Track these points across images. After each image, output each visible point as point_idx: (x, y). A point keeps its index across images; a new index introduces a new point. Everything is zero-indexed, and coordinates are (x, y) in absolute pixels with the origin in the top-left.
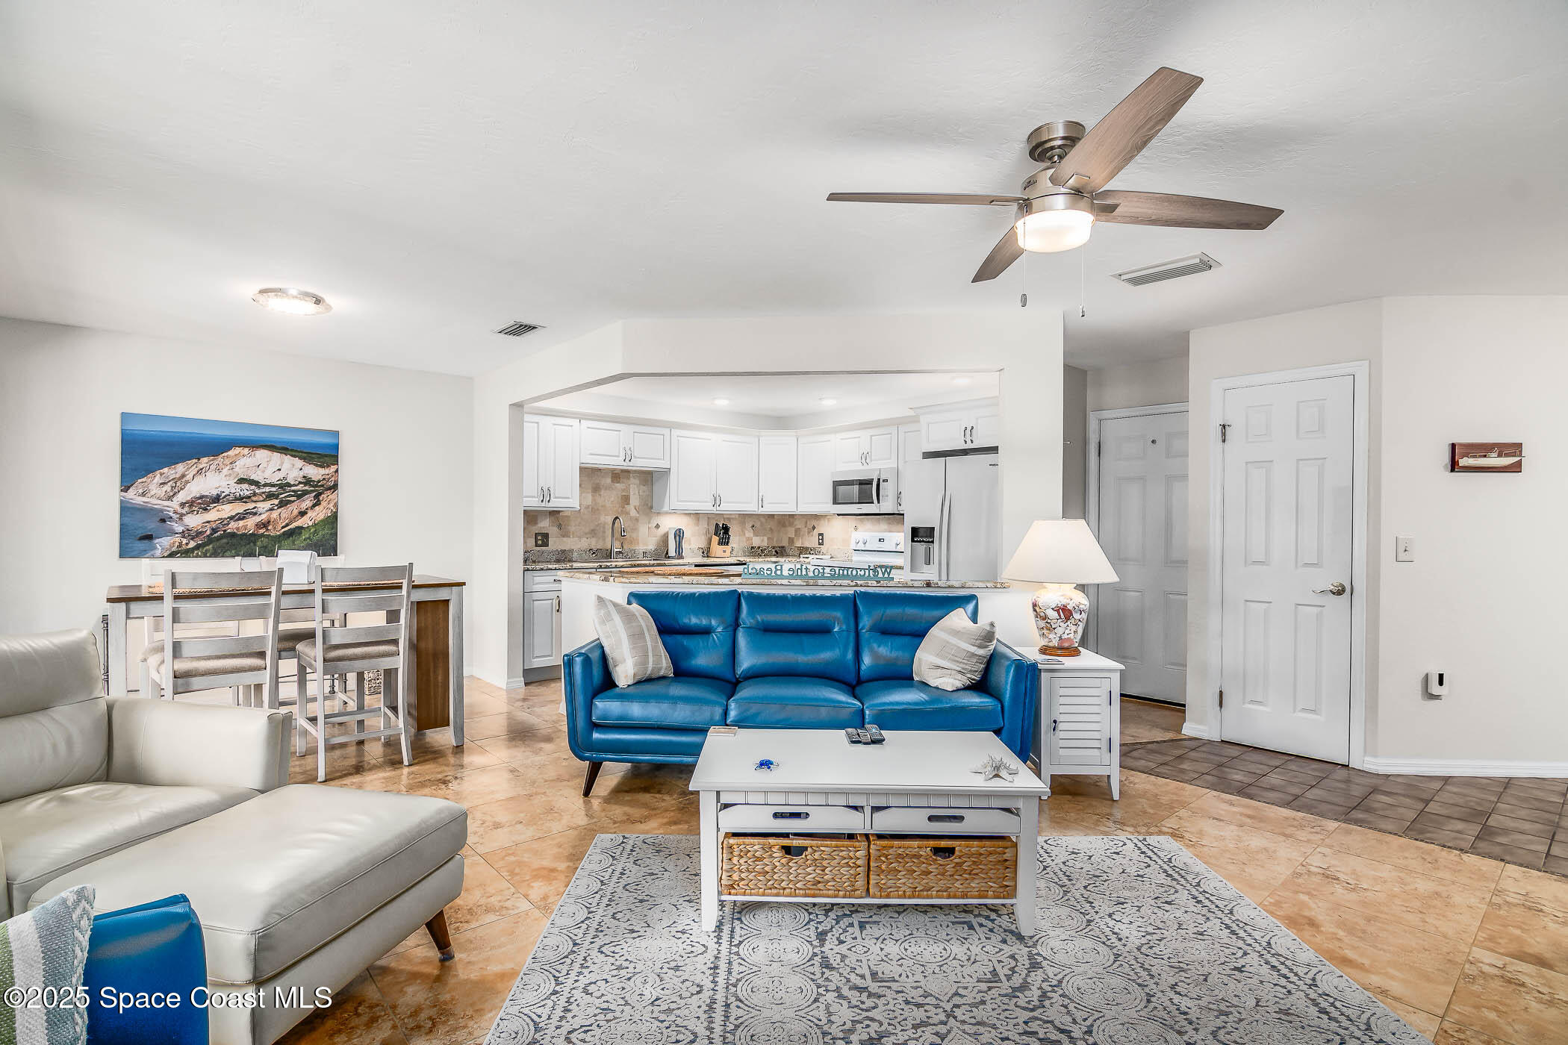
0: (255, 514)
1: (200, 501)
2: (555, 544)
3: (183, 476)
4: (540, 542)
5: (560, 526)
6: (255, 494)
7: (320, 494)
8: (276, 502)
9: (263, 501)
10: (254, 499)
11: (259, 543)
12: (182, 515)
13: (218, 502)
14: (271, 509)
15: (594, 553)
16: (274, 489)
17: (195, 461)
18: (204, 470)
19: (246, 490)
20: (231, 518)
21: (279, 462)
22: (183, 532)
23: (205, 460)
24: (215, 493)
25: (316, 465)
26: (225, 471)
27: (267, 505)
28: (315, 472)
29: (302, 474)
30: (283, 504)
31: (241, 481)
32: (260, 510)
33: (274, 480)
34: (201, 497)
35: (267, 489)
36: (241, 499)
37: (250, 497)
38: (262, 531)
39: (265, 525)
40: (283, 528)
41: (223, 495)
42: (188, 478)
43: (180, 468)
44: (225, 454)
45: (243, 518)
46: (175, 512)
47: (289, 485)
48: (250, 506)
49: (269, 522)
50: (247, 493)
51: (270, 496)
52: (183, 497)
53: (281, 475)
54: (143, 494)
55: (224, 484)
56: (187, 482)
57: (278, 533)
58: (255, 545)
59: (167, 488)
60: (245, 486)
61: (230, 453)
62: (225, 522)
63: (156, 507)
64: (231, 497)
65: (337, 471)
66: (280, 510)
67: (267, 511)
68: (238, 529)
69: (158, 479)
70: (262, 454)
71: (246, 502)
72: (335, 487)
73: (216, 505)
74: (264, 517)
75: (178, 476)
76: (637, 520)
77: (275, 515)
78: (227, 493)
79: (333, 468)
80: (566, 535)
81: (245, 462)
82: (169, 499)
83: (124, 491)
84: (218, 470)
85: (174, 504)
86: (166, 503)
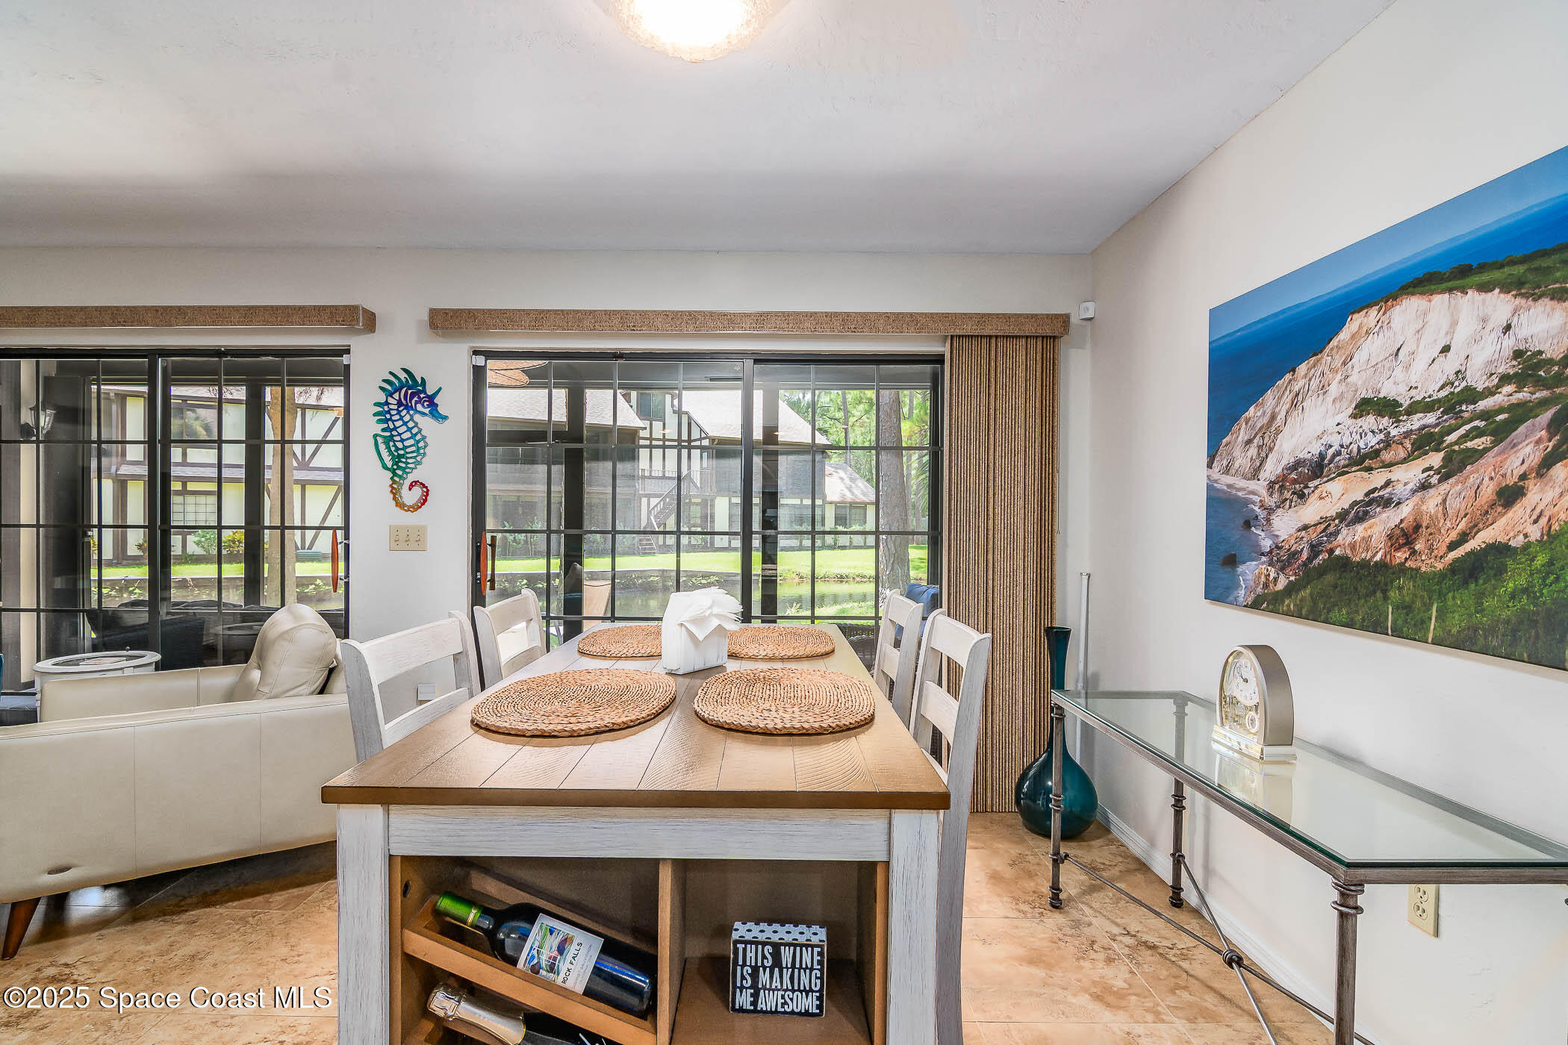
0: (1387, 503)
1: (1293, 476)
3: (1273, 417)
6: (1388, 443)
8: (1436, 459)
9: (1404, 461)
10: (1387, 456)
11: (1393, 594)
12: (1270, 511)
13: (1320, 476)
14: (1424, 486)
16: (1431, 418)
17: (1288, 376)
18: (1300, 398)
19: (1369, 431)
20: (1342, 516)
21: (1445, 325)
22: (1271, 552)
23: (1302, 368)
24: (1316, 449)
25: (1559, 295)
26: (1334, 389)
27: (1408, 475)
29: (1510, 343)
30: (1455, 465)
31: (1365, 407)
32: (1400, 491)
33: (1431, 388)
34: (1298, 464)
35: (1417, 421)
36: (1364, 461)
37: (1375, 454)
38: (1401, 556)
39: (1405, 537)
40: (1452, 546)
41: (1331, 452)
42: (1279, 421)
43: (1269, 397)
44: (1334, 343)
45: (1360, 518)
46: (1262, 506)
47: (1471, 395)
48: (1378, 478)
49: (1417, 527)
50: (1373, 441)
51: (1425, 442)
52: (1272, 468)
53: (1449, 366)
54: (1227, 471)
55: (1330, 424)
56: (1278, 431)
57: (1439, 566)
58: (1386, 598)
59: (1253, 451)
60: (1369, 421)
61: (1344, 335)
62: (1332, 529)
63: (1240, 494)
64: (1342, 460)
66: (1445, 487)
67: (1414, 492)
68: (1353, 546)
69: (1244, 433)
70: (1408, 310)
71: (1369, 469)
73: (1316, 482)
74: (1406, 511)
75: (1265, 420)
77: (1431, 503)
78: (1336, 447)
81: (1373, 349)
82: (1255, 475)
83: (1210, 466)
84: (1323, 389)
85: (1260, 487)
86: (1252, 485)
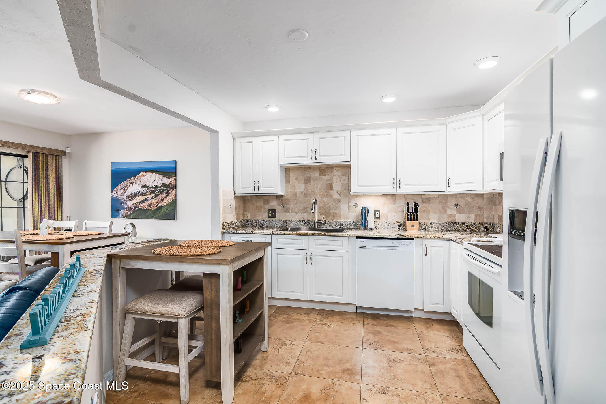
0: (147, 200)
1: (131, 196)
2: (280, 216)
3: (127, 185)
4: (270, 215)
5: (283, 205)
6: (147, 192)
7: (169, 191)
8: (154, 195)
9: (149, 195)
10: (147, 194)
11: (148, 213)
12: (126, 201)
13: (136, 196)
14: (152, 198)
15: (306, 223)
16: (153, 189)
17: (130, 179)
18: (132, 183)
19: (144, 190)
20: (140, 202)
21: (155, 178)
22: (127, 208)
23: (132, 178)
24: (135, 192)
25: (167, 178)
26: (138, 183)
27: (150, 197)
28: (167, 181)
29: (162, 182)
30: (156, 196)
31: (143, 186)
32: (149, 199)
33: (153, 185)
34: (132, 194)
35: (151, 190)
36: (143, 194)
37: (145, 193)
38: (149, 208)
39: (150, 205)
40: (156, 206)
41: (138, 192)
42: (128, 186)
43: (126, 182)
44: (138, 176)
45: (143, 203)
46: (125, 200)
47: (158, 187)
48: (146, 197)
49: (152, 204)
50: (145, 191)
51: (152, 192)
52: (127, 194)
53: (155, 183)
54: (116, 194)
55: (138, 188)
56: (128, 188)
57: (154, 209)
58: (147, 214)
59: (122, 191)
60: (144, 188)
61: (140, 175)
62: (138, 204)
63: (119, 198)
64: (140, 194)
65: (175, 180)
66: (155, 199)
67: (151, 199)
68: (142, 207)
69: (120, 188)
70: (149, 174)
71: (144, 195)
72: (175, 187)
73: (135, 197)
74: (150, 201)
75: (125, 186)
76: (339, 200)
77: (153, 201)
78: (139, 192)
79: (174, 178)
80: (287, 211)
81: (144, 178)
82: (123, 195)
83: (112, 192)
84: (136, 182)
85: (124, 197)
86: (122, 197)
